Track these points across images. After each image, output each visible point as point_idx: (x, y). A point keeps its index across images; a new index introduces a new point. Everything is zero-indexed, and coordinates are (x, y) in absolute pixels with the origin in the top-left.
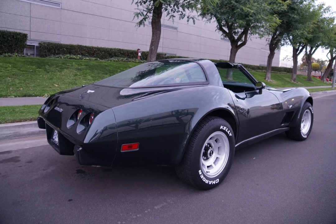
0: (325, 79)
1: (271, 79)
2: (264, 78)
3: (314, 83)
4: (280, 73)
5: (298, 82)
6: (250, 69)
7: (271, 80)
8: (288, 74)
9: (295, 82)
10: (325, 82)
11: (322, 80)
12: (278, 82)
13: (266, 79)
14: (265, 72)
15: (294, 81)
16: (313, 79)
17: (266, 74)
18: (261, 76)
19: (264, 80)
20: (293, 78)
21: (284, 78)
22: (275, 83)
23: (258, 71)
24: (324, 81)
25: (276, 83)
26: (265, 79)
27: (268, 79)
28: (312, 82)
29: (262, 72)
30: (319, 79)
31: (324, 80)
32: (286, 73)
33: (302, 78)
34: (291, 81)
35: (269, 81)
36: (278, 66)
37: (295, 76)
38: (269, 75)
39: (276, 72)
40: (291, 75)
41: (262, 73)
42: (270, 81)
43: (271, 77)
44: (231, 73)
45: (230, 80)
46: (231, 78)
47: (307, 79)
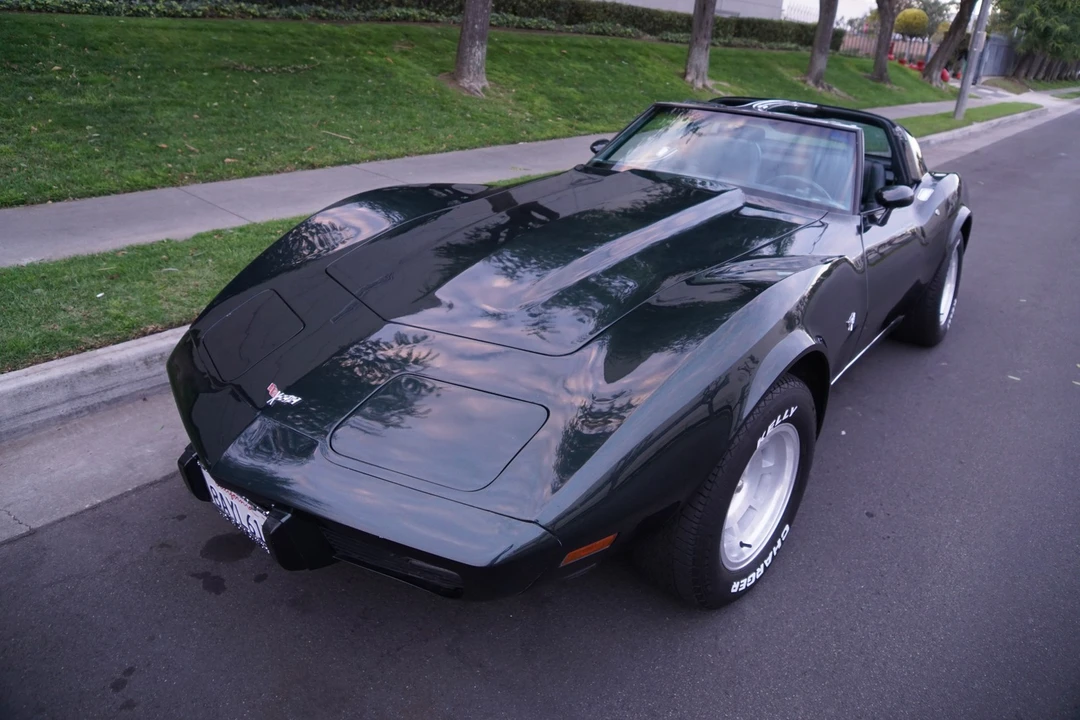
0: (936, 74)
1: (711, 77)
2: (682, 71)
3: (896, 88)
5: (830, 88)
6: (629, 30)
7: (710, 83)
8: (801, 51)
9: (820, 89)
10: (934, 84)
11: (924, 76)
13: (689, 78)
15: (817, 83)
16: (892, 72)
17: (689, 52)
18: (670, 60)
19: (677, 80)
20: (815, 72)
21: (780, 69)
22: (723, 93)
23: (670, 35)
24: (931, 82)
26: (684, 76)
28: (888, 86)
30: (917, 74)
31: (934, 75)
33: (853, 69)
34: (805, 82)
35: (699, 84)
36: (776, 18)
37: (820, 64)
38: (701, 59)
39: (755, 42)
40: (809, 55)
42: (704, 86)
43: (712, 64)
44: (478, 54)
45: (469, 89)
46: (480, 81)
47: (870, 70)
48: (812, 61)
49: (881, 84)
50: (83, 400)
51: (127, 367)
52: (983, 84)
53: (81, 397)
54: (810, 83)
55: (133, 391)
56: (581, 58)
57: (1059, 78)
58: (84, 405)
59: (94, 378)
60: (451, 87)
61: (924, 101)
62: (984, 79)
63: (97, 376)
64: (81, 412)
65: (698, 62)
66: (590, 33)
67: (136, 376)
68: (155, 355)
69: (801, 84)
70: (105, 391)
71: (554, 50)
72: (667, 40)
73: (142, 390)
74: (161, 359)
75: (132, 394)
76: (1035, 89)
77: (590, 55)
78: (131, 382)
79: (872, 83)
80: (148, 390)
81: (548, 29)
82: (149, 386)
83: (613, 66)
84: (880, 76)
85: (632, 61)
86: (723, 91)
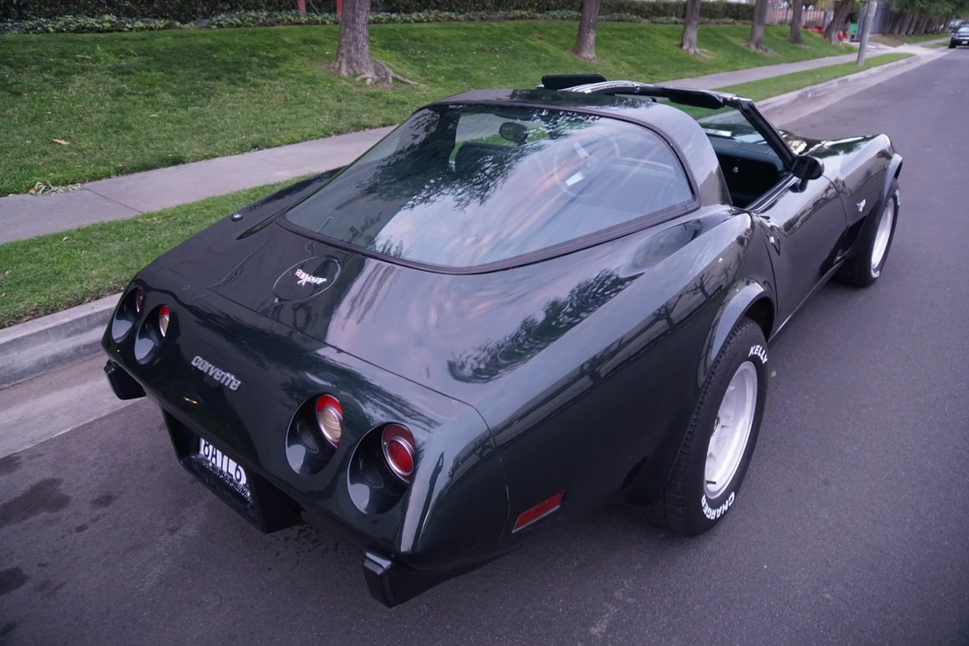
0: (834, 35)
1: (699, 47)
2: (678, 43)
3: (808, 47)
4: (717, 23)
5: (766, 50)
6: (634, 17)
7: (698, 50)
8: (739, 24)
9: (760, 51)
10: (833, 43)
11: (825, 37)
12: (715, 54)
13: (685, 47)
14: (676, 23)
15: (757, 46)
16: (803, 36)
17: (683, 32)
18: (668, 36)
19: (677, 49)
20: (755, 40)
21: (730, 38)
22: (707, 57)
23: (658, 19)
24: (831, 41)
25: (712, 57)
26: (681, 46)
27: (690, 46)
28: (803, 46)
29: (668, 23)
30: (819, 35)
32: (733, 23)
33: (775, 35)
34: (749, 46)
35: (692, 51)
37: (760, 32)
38: (692, 34)
39: (707, 20)
40: (750, 27)
41: (670, 26)
42: (695, 52)
43: (699, 40)
44: (592, 37)
45: (587, 59)
46: (591, 53)
47: (789, 35)
48: (753, 33)
49: (797, 45)
54: (753, 46)
56: (622, 38)
57: (926, 32)
60: (577, 57)
61: (830, 56)
65: (690, 36)
66: (614, 21)
69: (746, 48)
71: (607, 33)
72: (656, 22)
76: (908, 43)
77: (627, 36)
79: (791, 45)
83: (641, 42)
84: (795, 39)
85: (648, 38)
86: (706, 54)
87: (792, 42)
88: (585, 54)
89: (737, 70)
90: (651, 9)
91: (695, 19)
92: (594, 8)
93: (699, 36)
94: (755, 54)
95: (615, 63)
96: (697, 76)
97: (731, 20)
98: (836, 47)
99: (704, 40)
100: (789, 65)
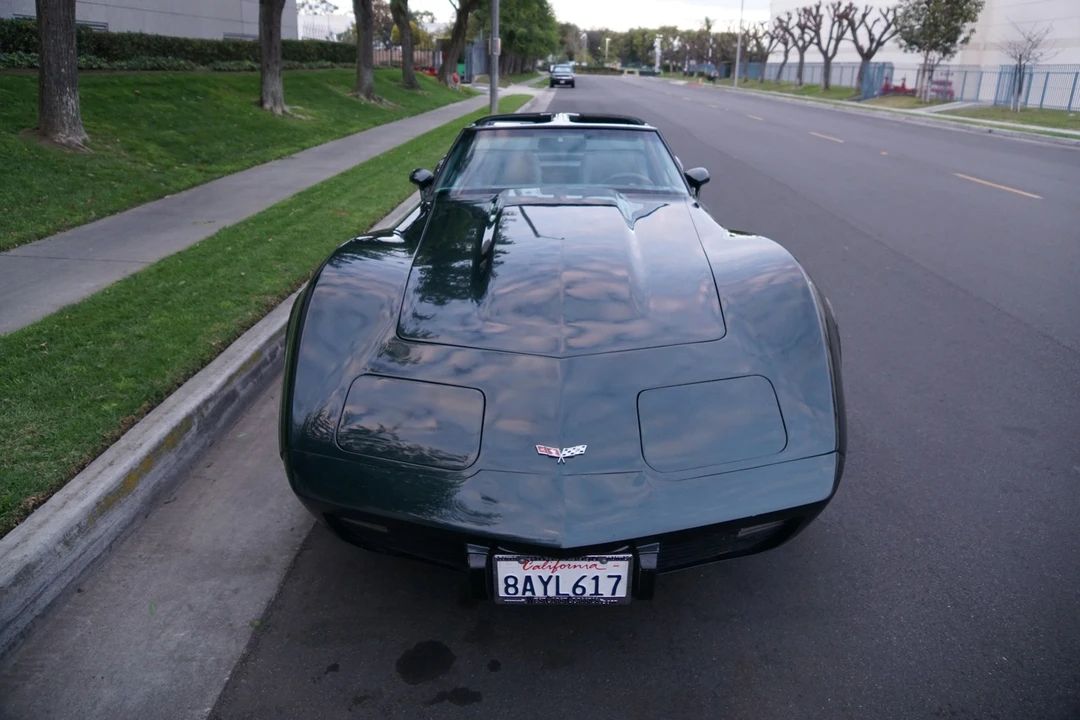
1: (287, 103)
2: (256, 99)
3: (426, 93)
4: (311, 68)
5: (380, 100)
6: (182, 62)
7: (287, 109)
8: (339, 68)
9: (373, 101)
10: (450, 86)
11: (440, 80)
12: (315, 112)
13: (267, 106)
14: (252, 69)
15: (368, 96)
16: (419, 81)
17: (262, 82)
18: (240, 90)
19: (256, 109)
20: (365, 87)
21: (330, 87)
22: (303, 117)
23: (222, 65)
24: (447, 84)
25: (309, 118)
26: (261, 104)
27: (275, 104)
28: (420, 92)
29: (239, 70)
30: (432, 78)
32: (333, 67)
33: (386, 80)
34: (357, 97)
35: (279, 111)
36: (294, 39)
37: (368, 78)
38: (276, 86)
39: (297, 63)
40: (354, 71)
41: (243, 74)
42: (283, 112)
43: (287, 93)
44: (72, 103)
45: (69, 145)
46: (77, 133)
47: (402, 79)
48: (360, 78)
49: (415, 91)
50: (12, 627)
51: (48, 558)
52: (477, 81)
53: (9, 623)
54: (362, 96)
55: (63, 586)
56: (157, 97)
58: (15, 633)
59: (16, 590)
61: (454, 102)
62: (476, 78)
63: (18, 587)
64: (14, 644)
65: (273, 88)
66: (145, 69)
67: (61, 565)
68: (72, 529)
69: (355, 99)
70: (34, 601)
71: (126, 92)
72: (220, 70)
73: (73, 580)
74: (79, 531)
75: (63, 590)
76: (515, 83)
77: (164, 92)
78: (58, 576)
79: (407, 91)
80: (79, 576)
81: (100, 68)
82: (79, 571)
83: (192, 102)
84: (411, 84)
85: (206, 94)
86: (302, 115)
87: (407, 88)
88: (62, 137)
89: (349, 134)
90: (216, 51)
91: (276, 62)
92: (64, 46)
93: (285, 87)
94: (367, 107)
95: (131, 150)
96: (290, 153)
97: (329, 63)
98: (454, 91)
99: (294, 93)
100: (413, 118)
